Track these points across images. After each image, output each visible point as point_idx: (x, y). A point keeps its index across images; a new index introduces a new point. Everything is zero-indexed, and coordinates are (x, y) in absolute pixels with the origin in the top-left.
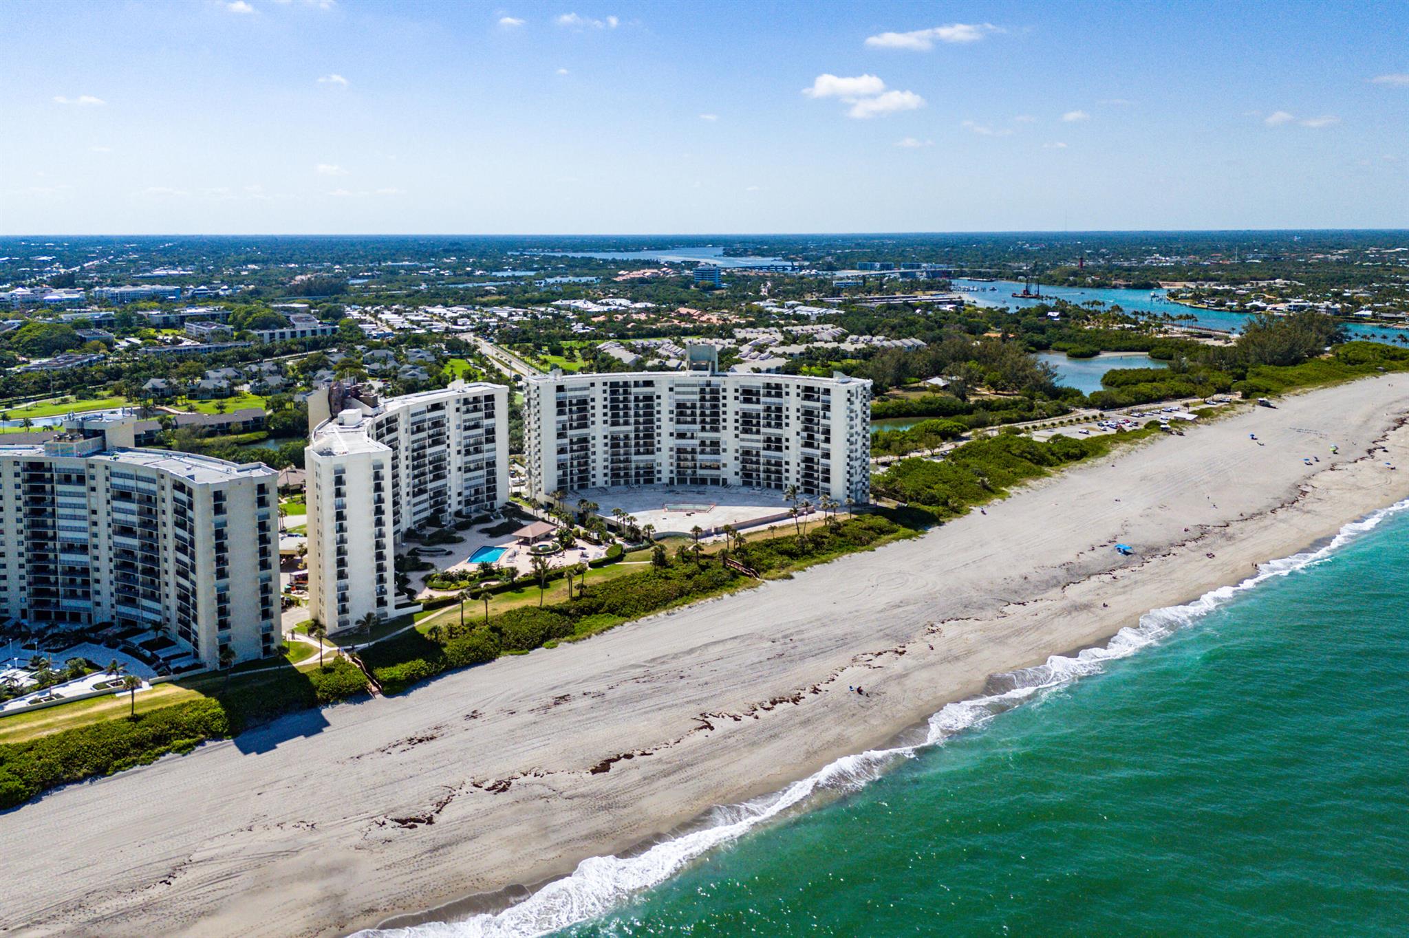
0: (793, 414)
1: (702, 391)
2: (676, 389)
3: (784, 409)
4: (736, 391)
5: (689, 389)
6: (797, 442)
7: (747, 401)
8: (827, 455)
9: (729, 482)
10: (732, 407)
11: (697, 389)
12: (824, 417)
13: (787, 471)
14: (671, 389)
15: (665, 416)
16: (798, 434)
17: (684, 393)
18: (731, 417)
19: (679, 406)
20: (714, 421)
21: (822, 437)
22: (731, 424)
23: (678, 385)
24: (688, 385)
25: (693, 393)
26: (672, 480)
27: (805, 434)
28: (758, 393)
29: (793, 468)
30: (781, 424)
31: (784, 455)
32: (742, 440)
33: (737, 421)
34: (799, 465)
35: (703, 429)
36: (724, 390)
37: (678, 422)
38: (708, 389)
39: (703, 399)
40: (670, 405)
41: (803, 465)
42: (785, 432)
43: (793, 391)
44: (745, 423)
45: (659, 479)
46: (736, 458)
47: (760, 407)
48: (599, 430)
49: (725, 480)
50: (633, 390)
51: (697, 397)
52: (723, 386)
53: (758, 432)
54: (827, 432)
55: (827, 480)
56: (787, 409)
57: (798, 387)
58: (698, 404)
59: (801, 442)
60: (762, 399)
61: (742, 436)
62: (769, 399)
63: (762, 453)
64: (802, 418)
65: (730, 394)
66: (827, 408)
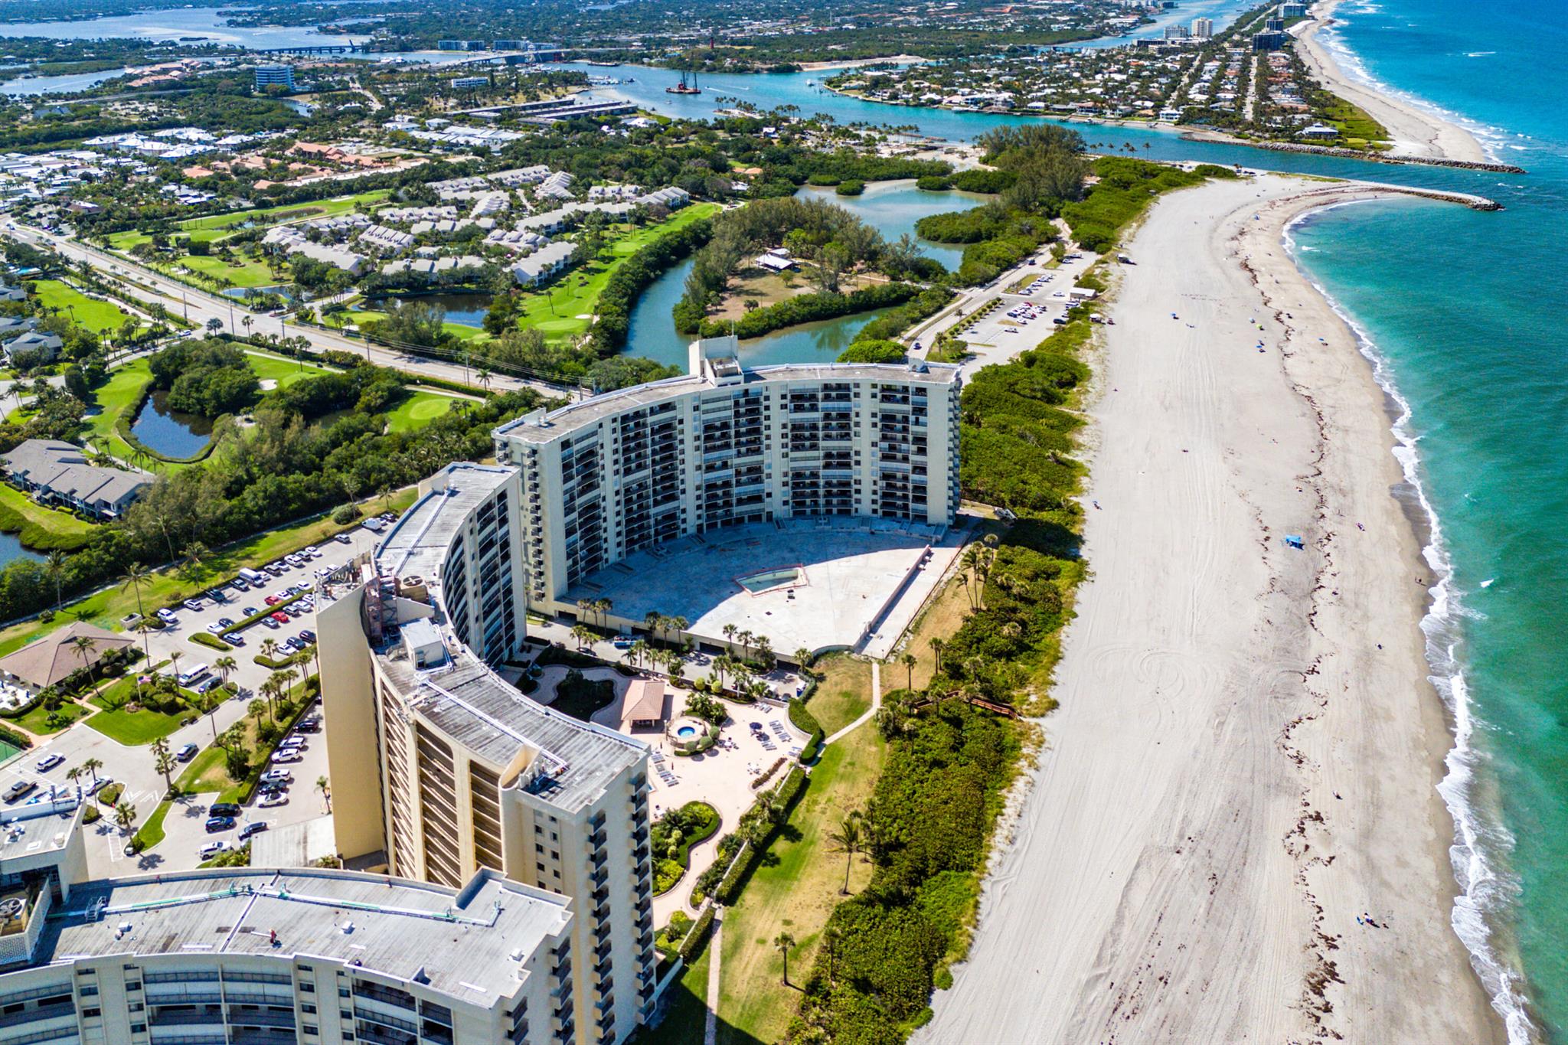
0: (866, 420)
1: (737, 404)
2: (704, 407)
3: (853, 415)
4: (784, 397)
5: (721, 404)
6: (873, 454)
7: (798, 409)
8: (921, 470)
9: (774, 516)
10: (777, 419)
11: (731, 403)
12: (917, 423)
13: (858, 491)
14: (696, 408)
15: (689, 444)
16: (874, 444)
17: (714, 411)
18: (776, 431)
19: (709, 427)
20: (753, 440)
21: (914, 448)
22: (776, 441)
23: (706, 402)
24: (719, 400)
25: (726, 409)
26: (700, 527)
27: (885, 445)
28: (813, 397)
29: (867, 488)
30: (848, 434)
31: (855, 473)
32: (794, 460)
33: (784, 436)
34: (875, 483)
35: (739, 454)
36: (767, 398)
37: (707, 450)
38: (742, 400)
39: (737, 414)
40: (696, 429)
41: (882, 483)
42: (855, 444)
43: (866, 392)
44: (795, 438)
45: (684, 530)
46: (785, 484)
47: (818, 415)
48: (610, 485)
49: (770, 515)
50: (650, 419)
51: (731, 413)
52: (765, 393)
53: (814, 447)
54: (921, 440)
55: (923, 500)
56: (857, 415)
57: (874, 386)
58: (732, 422)
59: (880, 455)
60: (821, 405)
61: (792, 455)
62: (830, 404)
63: (822, 472)
64: (880, 425)
65: (775, 403)
66: (920, 410)
